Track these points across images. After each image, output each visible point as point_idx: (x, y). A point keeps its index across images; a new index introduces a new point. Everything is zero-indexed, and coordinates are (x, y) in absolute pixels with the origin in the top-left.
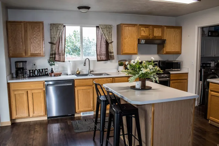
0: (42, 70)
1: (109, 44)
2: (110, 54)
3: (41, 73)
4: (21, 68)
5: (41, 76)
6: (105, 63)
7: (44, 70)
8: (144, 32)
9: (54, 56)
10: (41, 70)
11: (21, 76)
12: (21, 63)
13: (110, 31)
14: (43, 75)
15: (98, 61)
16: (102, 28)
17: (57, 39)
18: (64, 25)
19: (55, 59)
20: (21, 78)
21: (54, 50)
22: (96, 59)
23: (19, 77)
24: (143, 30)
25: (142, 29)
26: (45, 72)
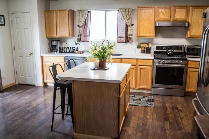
0: (71, 48)
1: (128, 27)
2: (129, 37)
3: (69, 50)
4: (54, 46)
5: (70, 53)
6: (125, 45)
7: (72, 48)
8: (163, 13)
9: (80, 37)
10: (69, 48)
11: (55, 52)
12: (55, 42)
13: (129, 14)
14: (71, 52)
15: (118, 42)
16: (121, 12)
17: (82, 22)
18: (89, 10)
19: (81, 40)
20: (55, 53)
21: (80, 32)
22: (117, 41)
23: (53, 52)
24: (162, 11)
25: (160, 10)
26: (73, 50)
